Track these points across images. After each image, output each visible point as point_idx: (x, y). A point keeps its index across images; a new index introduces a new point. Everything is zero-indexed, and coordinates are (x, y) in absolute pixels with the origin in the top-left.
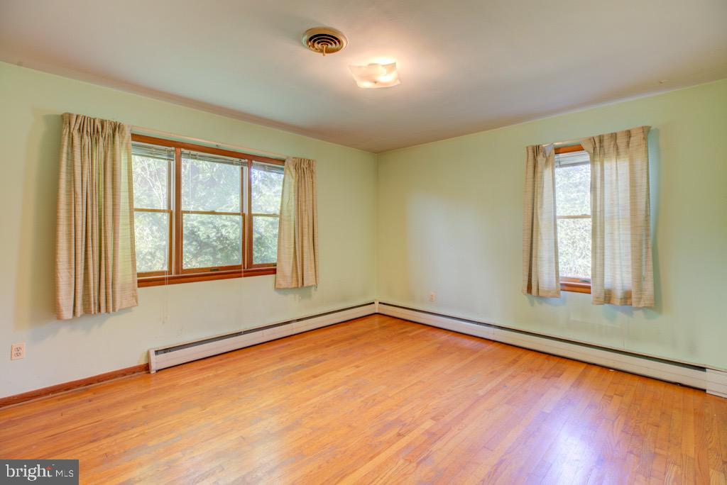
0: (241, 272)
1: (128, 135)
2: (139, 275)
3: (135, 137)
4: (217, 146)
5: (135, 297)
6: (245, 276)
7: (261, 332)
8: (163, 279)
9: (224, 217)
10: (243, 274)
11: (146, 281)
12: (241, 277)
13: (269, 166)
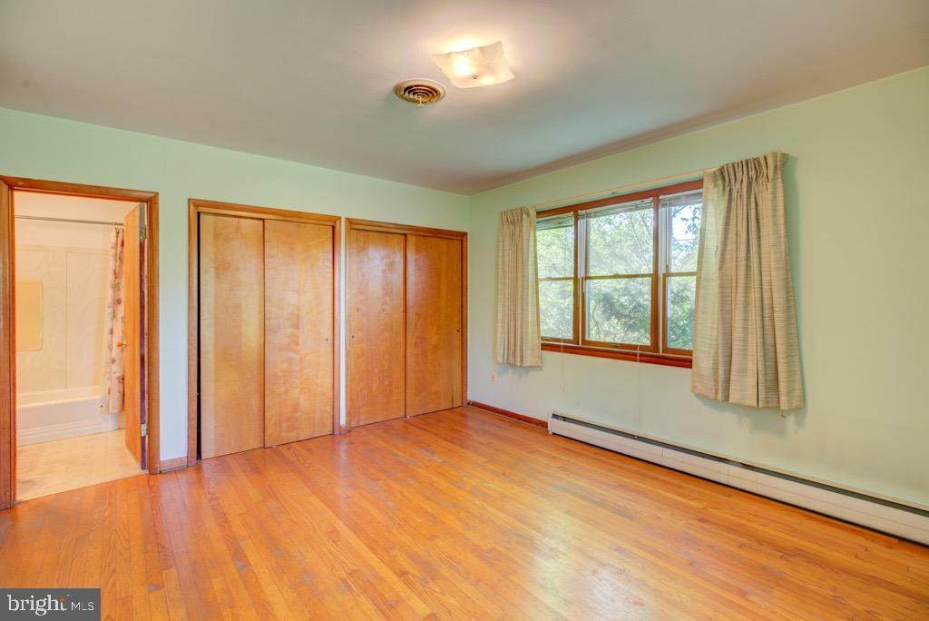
0: (635, 355)
1: (533, 214)
2: (543, 339)
3: (539, 214)
4: (613, 193)
5: (541, 359)
6: (641, 361)
7: (661, 448)
8: (559, 346)
9: (640, 280)
10: (638, 358)
11: (550, 346)
12: (635, 361)
13: (687, 196)
